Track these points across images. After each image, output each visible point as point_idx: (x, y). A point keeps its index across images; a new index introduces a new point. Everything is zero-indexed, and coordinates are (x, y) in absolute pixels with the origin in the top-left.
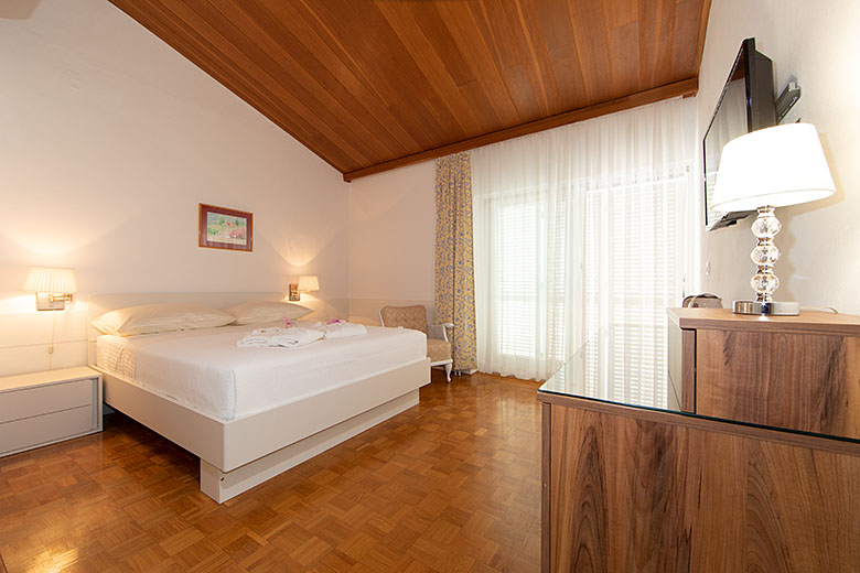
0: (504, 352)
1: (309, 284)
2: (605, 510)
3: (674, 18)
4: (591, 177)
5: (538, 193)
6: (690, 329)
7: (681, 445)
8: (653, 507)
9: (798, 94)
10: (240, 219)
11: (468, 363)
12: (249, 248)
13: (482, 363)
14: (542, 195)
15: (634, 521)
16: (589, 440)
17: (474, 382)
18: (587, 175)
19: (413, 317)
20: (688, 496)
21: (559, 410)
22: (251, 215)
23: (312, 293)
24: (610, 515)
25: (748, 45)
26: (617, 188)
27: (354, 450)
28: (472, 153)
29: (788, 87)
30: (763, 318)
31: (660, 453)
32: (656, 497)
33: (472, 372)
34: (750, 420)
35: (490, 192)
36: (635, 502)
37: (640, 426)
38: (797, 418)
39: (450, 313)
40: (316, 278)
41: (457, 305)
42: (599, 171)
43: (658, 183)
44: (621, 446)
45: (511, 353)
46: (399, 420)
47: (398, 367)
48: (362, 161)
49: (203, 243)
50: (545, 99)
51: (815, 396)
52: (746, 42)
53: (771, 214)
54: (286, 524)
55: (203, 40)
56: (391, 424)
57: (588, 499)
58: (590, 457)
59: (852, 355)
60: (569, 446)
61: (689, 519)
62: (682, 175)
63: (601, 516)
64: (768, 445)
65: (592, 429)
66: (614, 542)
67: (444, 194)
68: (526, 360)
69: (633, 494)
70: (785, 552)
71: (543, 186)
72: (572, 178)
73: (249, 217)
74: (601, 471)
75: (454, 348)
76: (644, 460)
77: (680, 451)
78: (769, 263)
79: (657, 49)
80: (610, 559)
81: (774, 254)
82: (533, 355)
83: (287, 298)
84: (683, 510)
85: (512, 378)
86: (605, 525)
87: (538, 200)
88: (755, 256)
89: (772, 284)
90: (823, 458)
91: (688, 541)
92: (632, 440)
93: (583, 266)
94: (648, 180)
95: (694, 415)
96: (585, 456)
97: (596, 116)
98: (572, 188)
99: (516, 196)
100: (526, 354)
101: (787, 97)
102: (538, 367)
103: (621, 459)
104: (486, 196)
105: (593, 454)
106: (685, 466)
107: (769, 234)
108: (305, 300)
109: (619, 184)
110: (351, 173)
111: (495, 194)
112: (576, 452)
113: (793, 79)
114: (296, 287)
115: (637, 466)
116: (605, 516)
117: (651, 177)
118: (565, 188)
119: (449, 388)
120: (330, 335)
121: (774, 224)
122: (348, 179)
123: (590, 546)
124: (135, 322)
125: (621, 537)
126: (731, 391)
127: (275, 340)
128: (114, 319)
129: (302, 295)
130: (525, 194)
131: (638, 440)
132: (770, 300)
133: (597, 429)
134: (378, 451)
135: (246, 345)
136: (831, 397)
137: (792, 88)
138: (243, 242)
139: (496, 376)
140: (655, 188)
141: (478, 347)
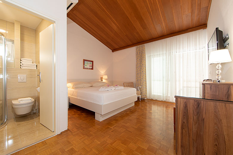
0: (154, 94)
1: (105, 77)
2: (188, 116)
3: (200, 11)
4: (177, 50)
5: (163, 54)
6: (204, 84)
7: (202, 104)
8: (197, 115)
9: (228, 38)
10: (91, 62)
11: (145, 96)
12: (92, 69)
13: (148, 96)
14: (164, 55)
15: (194, 117)
16: (185, 104)
17: (146, 101)
18: (176, 49)
19: (131, 85)
20: (204, 112)
21: (179, 99)
22: (93, 61)
23: (106, 79)
24: (189, 117)
25: (217, 29)
26: (185, 52)
27: (123, 114)
28: (145, 45)
29: (226, 37)
30: (219, 83)
31: (198, 106)
32: (198, 113)
33: (146, 99)
34: (215, 99)
35: (150, 54)
36: (194, 114)
37: (195, 101)
38: (223, 99)
39: (140, 84)
40: (107, 76)
41: (142, 82)
42: (180, 48)
43: (196, 51)
44: (191, 105)
45: (156, 94)
46: (131, 108)
47: (130, 96)
48: (117, 47)
49: (84, 68)
50: (165, 31)
51: (226, 95)
52: (216, 28)
53: (220, 64)
54: (115, 126)
55: (85, 23)
56: (129, 109)
57: (185, 114)
58: (185, 107)
59: (232, 88)
60: (181, 105)
61: (204, 116)
62: (203, 49)
63: (187, 117)
64: (218, 103)
65: (185, 102)
66: (190, 121)
67: (138, 55)
68: (160, 96)
69: (193, 113)
70: (221, 120)
71: (164, 52)
72: (172, 50)
73: (92, 62)
74: (187, 109)
75: (141, 93)
76: (195, 107)
77: (202, 105)
78: (219, 73)
79: (196, 19)
80: (189, 124)
81: (220, 71)
82: (162, 95)
83: (100, 81)
84: (203, 115)
85: (156, 100)
86: (188, 118)
87: (163, 56)
88: (217, 72)
89: (220, 77)
90: (227, 105)
91: (204, 120)
92: (193, 103)
93: (175, 72)
94: (193, 50)
95: (205, 99)
96: (184, 107)
97: (179, 35)
98: (172, 52)
99: (157, 55)
100: (160, 95)
101: (226, 38)
102: (163, 98)
103: (191, 107)
104: (149, 55)
105: (186, 107)
106: (203, 107)
107: (220, 68)
108: (104, 81)
109: (185, 51)
110: (114, 50)
111: (151, 55)
112: (182, 106)
113: (228, 35)
114: (102, 78)
115: (194, 108)
116: (188, 117)
117: (194, 49)
118: (170, 53)
119: (140, 102)
120: (116, 88)
121: (220, 66)
122: (113, 52)
123: (185, 122)
124: (75, 85)
125: (191, 120)
126: (211, 94)
127: (107, 89)
128: (70, 85)
129: (103, 80)
130: (160, 54)
131: (194, 103)
132: (220, 80)
133: (186, 102)
134: (129, 114)
135: (101, 90)
136: (228, 95)
137: (227, 37)
138: (92, 68)
139: (152, 100)
140: (195, 52)
141: (147, 93)
